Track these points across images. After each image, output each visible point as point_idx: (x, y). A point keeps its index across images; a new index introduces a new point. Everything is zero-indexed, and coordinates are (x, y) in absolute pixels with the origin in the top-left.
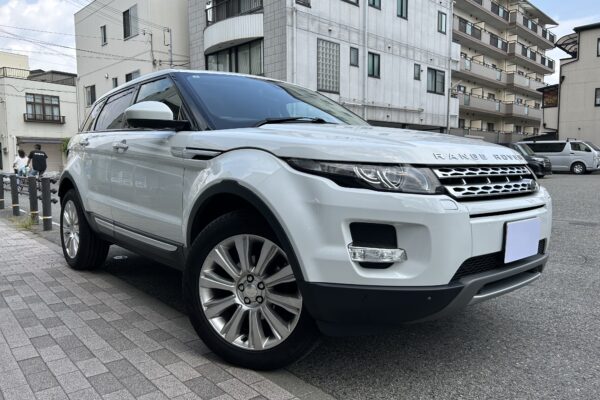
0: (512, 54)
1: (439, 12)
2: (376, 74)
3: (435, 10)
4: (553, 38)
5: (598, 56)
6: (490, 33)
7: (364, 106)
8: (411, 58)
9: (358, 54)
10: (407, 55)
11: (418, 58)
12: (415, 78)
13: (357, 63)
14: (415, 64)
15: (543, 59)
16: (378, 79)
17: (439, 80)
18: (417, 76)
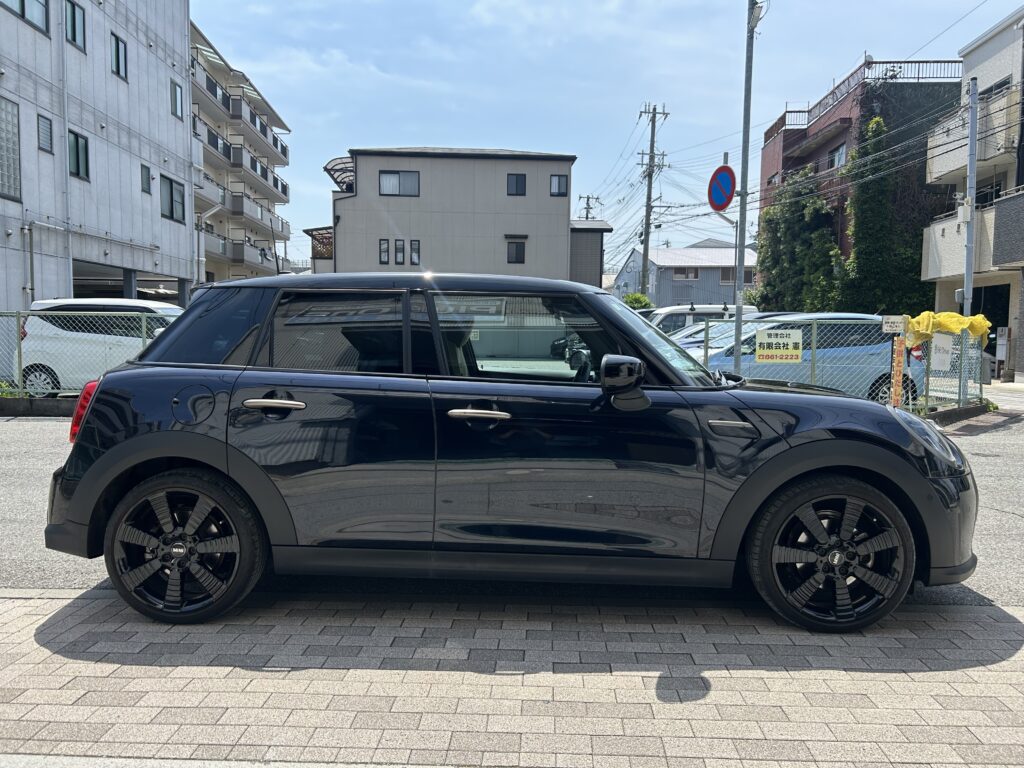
0: (238, 165)
1: (172, 81)
2: (82, 172)
3: (165, 76)
4: (284, 150)
5: (381, 195)
6: (206, 124)
7: (68, 231)
8: (138, 154)
9: (51, 129)
10: (130, 147)
11: (145, 155)
12: (143, 190)
13: (51, 147)
14: (142, 166)
15: (276, 181)
16: (86, 183)
17: (177, 197)
18: (146, 187)
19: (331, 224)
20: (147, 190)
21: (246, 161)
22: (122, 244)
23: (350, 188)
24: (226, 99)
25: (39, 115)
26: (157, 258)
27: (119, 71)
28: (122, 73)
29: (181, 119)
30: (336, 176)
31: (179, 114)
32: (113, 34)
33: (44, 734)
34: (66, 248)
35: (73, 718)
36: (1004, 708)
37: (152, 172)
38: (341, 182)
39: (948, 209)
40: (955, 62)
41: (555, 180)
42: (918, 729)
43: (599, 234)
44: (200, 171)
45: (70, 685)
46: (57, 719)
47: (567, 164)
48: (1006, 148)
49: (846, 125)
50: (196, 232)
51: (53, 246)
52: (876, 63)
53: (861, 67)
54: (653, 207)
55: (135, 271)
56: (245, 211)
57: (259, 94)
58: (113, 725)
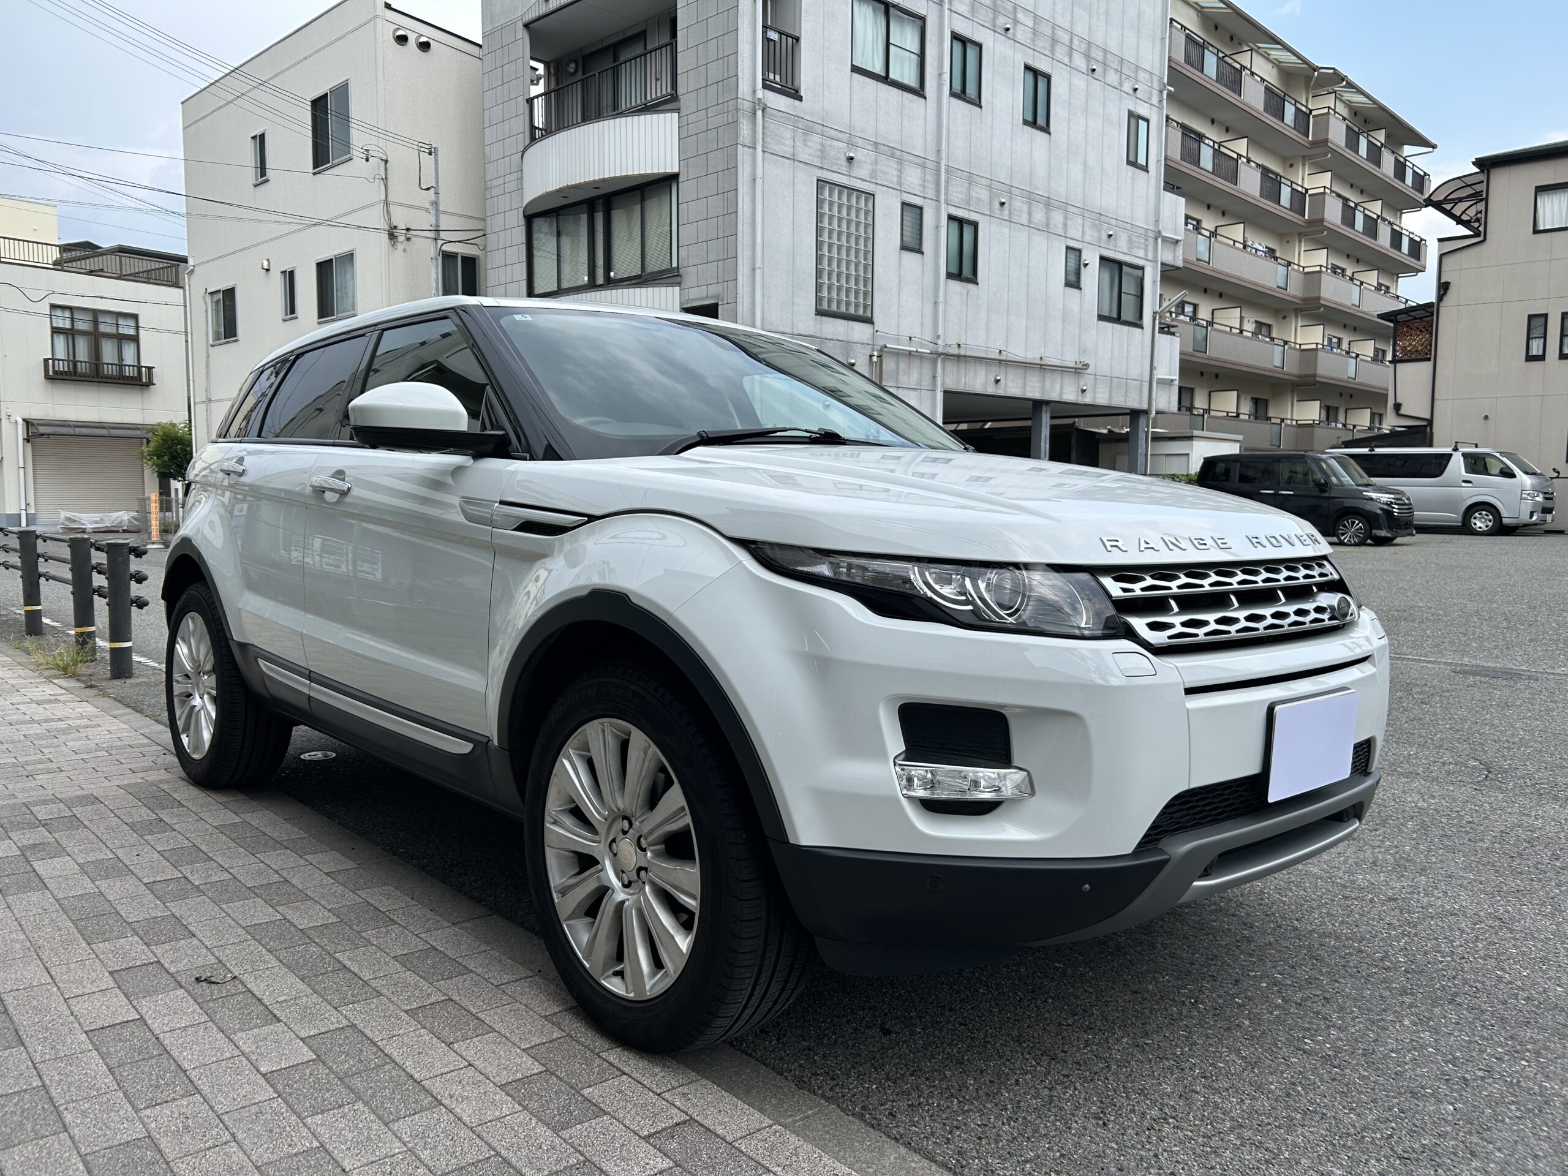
0: (1318, 223)
1: (1131, 114)
2: (967, 271)
3: (1118, 109)
4: (1420, 181)
5: (1536, 231)
6: (1258, 166)
7: (936, 354)
8: (1060, 231)
9: (921, 218)
10: (1048, 224)
11: (1072, 233)
12: (1068, 284)
13: (921, 244)
14: (1068, 248)
15: (1396, 237)
16: (971, 286)
17: (1128, 288)
18: (1072, 278)
20: (1074, 282)
22: (1025, 366)
23: (1478, 229)
24: (1303, 118)
26: (1087, 382)
27: (1037, 118)
28: (1041, 121)
29: (1145, 169)
31: (1142, 160)
37: (1086, 256)
51: (915, 375)
55: (1046, 402)
56: (1323, 294)
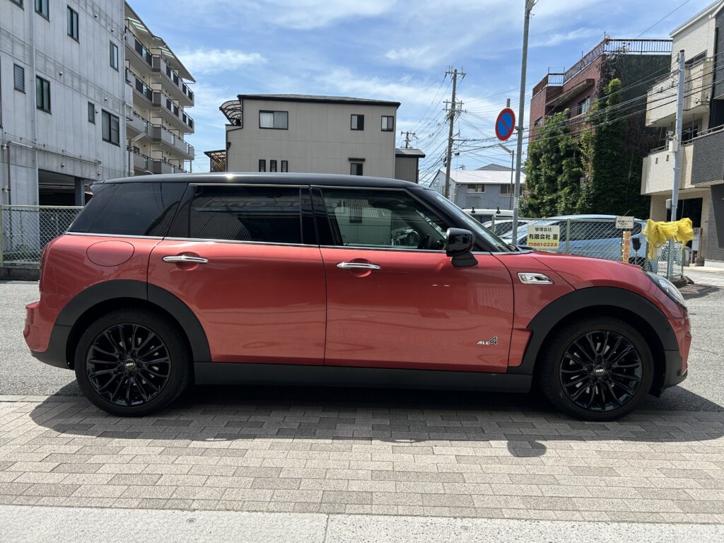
0: (158, 105)
1: (111, 43)
2: (46, 106)
3: (107, 38)
4: (191, 95)
5: (260, 128)
6: (134, 75)
7: (35, 149)
8: (85, 93)
9: (23, 75)
10: (80, 89)
11: (91, 95)
12: (89, 121)
13: (24, 88)
14: (89, 103)
15: (184, 117)
16: (48, 114)
17: (113, 127)
18: (91, 118)
19: (225, 148)
20: (92, 120)
21: (164, 103)
22: (74, 159)
23: (239, 123)
24: (149, 57)
25: (15, 65)
26: (100, 170)
27: (73, 33)
28: (75, 36)
29: (117, 70)
30: (228, 114)
31: (116, 66)
32: (68, 7)
33: (31, 491)
34: (34, 161)
35: (51, 481)
36: (708, 477)
37: (96, 108)
38: (231, 118)
39: (660, 145)
40: (668, 41)
41: (385, 120)
42: (650, 490)
43: (415, 159)
44: (131, 108)
45: (48, 459)
46: (40, 482)
47: (393, 108)
48: (702, 102)
49: (592, 84)
50: (127, 152)
51: (24, 159)
52: (612, 40)
53: (602, 43)
54: (453, 140)
55: (83, 179)
56: (162, 138)
57: (173, 54)
58: (80, 486)
